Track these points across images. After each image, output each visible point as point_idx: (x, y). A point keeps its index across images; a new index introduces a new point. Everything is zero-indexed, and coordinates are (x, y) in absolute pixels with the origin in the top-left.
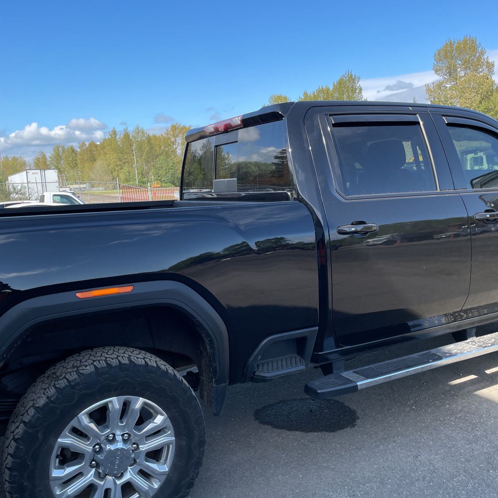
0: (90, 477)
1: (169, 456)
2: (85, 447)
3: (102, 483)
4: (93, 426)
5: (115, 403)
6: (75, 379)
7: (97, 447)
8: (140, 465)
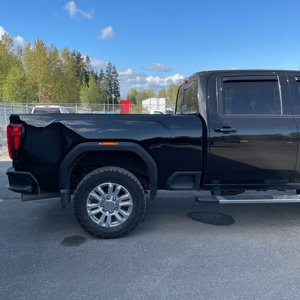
0: (100, 210)
1: (130, 210)
2: (100, 199)
3: (104, 213)
4: (102, 191)
5: (111, 185)
6: (97, 173)
7: (104, 200)
8: (119, 210)
